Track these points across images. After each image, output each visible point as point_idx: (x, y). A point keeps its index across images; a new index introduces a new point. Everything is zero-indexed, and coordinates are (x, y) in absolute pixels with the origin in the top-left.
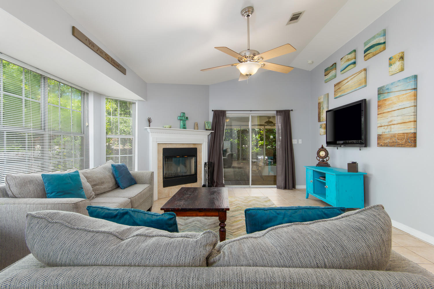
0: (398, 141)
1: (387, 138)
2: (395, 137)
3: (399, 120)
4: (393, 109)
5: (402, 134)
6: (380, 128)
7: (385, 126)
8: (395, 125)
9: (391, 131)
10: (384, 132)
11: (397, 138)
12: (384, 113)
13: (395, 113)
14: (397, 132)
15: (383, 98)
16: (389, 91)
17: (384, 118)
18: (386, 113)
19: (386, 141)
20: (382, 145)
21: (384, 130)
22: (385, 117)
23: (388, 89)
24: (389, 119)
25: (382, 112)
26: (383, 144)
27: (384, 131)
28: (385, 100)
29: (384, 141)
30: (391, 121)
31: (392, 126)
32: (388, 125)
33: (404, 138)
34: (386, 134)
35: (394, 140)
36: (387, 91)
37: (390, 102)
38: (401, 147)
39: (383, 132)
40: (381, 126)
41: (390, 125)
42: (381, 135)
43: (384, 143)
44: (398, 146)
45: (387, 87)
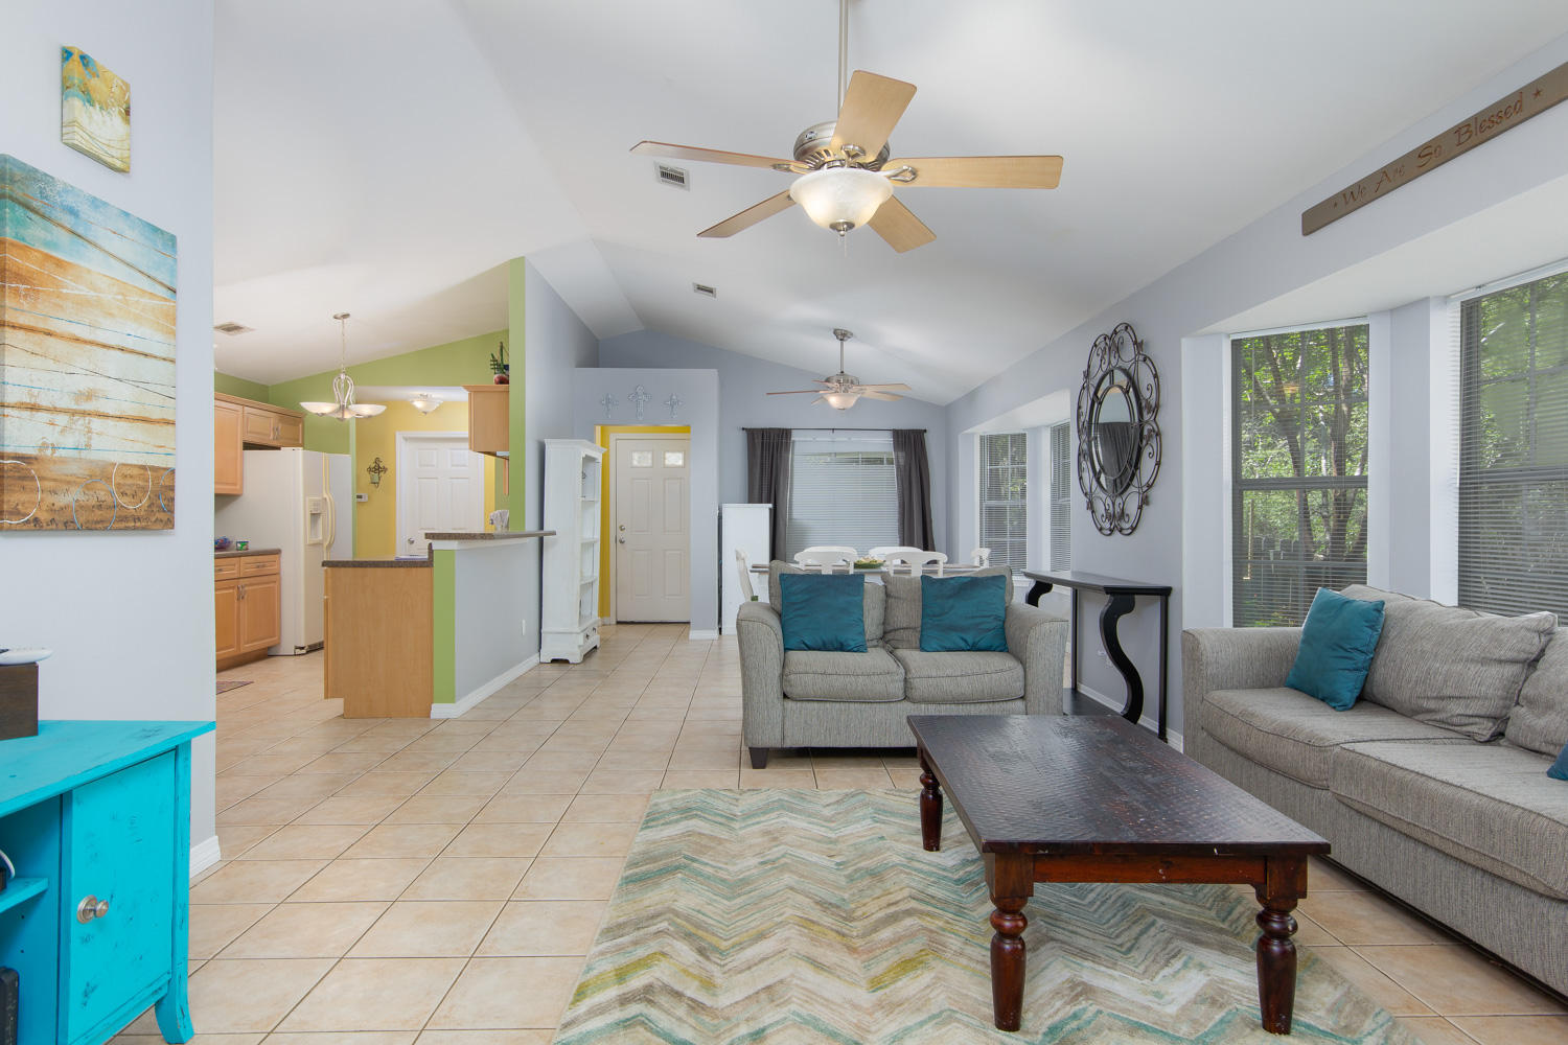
0: (122, 501)
1: (69, 483)
2: (109, 479)
3: (121, 398)
4: (101, 337)
5: (135, 472)
6: (26, 414)
7: (55, 410)
8: (110, 422)
9: (88, 447)
10: (54, 448)
11: (118, 485)
12: (49, 334)
13: (112, 362)
14: (117, 458)
15: (47, 244)
16: (80, 231)
17: (51, 364)
18: (62, 337)
19: (62, 500)
20: (36, 520)
21: (52, 437)
22: (55, 360)
23: (73, 212)
24: (83, 383)
25: (41, 325)
26: (44, 516)
27: (49, 441)
28: (59, 263)
29: (50, 499)
30: (89, 395)
31: (96, 423)
32: (74, 413)
33: (144, 490)
34: (63, 461)
35: (102, 495)
36: (67, 220)
37: (82, 290)
38: (135, 528)
39: (44, 446)
40: (34, 408)
41: (84, 413)
42: (36, 459)
43: (52, 509)
44: (123, 525)
45: (70, 200)
